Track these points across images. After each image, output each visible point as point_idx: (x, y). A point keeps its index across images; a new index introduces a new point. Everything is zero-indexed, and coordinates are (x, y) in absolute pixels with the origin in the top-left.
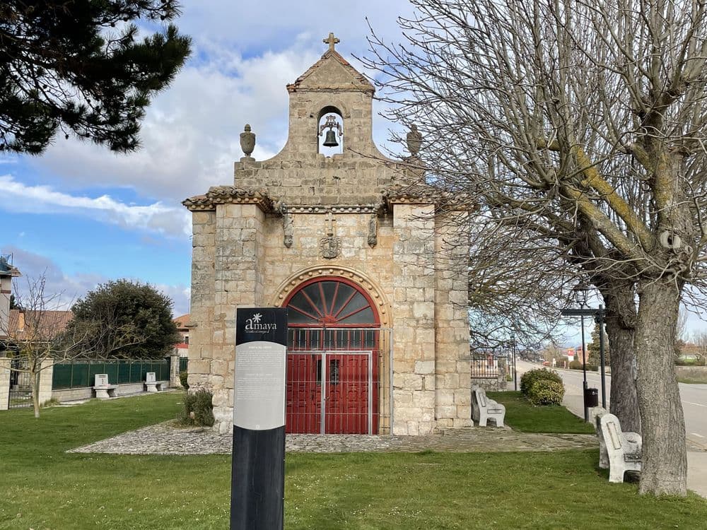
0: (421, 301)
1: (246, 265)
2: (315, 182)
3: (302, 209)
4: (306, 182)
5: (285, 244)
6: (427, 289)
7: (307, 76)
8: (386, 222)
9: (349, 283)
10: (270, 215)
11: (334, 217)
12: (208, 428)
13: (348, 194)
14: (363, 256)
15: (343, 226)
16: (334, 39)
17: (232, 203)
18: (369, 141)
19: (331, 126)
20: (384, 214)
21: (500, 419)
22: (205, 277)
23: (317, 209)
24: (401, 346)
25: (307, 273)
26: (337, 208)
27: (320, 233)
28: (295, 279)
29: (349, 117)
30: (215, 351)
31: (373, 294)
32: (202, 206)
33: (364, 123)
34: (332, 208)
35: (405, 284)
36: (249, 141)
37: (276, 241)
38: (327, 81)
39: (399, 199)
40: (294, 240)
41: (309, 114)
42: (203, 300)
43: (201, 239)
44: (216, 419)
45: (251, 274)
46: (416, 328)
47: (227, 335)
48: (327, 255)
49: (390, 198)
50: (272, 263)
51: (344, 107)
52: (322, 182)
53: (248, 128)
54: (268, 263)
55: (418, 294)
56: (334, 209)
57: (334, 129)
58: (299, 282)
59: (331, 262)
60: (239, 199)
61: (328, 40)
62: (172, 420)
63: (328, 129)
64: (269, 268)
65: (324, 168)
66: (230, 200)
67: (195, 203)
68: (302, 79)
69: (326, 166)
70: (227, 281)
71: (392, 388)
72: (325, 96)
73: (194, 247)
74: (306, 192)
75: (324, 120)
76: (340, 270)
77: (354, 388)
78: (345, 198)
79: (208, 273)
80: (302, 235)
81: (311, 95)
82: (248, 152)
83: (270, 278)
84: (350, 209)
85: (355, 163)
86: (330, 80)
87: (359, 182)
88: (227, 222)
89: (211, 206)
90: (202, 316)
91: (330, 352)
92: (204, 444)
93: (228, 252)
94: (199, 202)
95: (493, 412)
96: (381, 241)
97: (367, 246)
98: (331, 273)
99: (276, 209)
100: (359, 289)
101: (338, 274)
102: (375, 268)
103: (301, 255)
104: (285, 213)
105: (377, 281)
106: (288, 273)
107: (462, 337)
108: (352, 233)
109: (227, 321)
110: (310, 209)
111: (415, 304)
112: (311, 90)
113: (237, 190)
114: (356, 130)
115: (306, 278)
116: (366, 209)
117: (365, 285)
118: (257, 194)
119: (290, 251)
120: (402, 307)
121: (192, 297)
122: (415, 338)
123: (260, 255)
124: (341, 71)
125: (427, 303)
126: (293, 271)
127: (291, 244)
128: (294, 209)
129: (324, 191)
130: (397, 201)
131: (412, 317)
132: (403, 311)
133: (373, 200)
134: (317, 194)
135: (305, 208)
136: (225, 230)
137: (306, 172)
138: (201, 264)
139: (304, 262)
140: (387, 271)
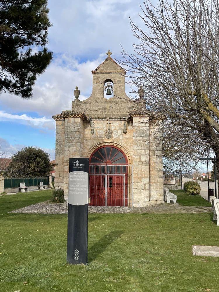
0: (144, 155)
1: (76, 141)
2: (103, 109)
3: (98, 119)
4: (99, 109)
5: (91, 133)
6: (146, 150)
7: (99, 67)
8: (130, 124)
9: (116, 148)
10: (85, 122)
11: (110, 122)
12: (62, 204)
13: (115, 113)
14: (121, 137)
15: (113, 126)
16: (110, 53)
17: (71, 117)
18: (124, 92)
19: (109, 87)
20: (130, 121)
21: (175, 201)
22: (61, 145)
23: (103, 119)
24: (136, 172)
25: (100, 144)
26: (111, 119)
27: (104, 128)
28: (95, 147)
29: (116, 83)
30: (65, 174)
31: (125, 152)
32: (60, 118)
33: (122, 86)
34: (109, 119)
35: (138, 148)
36: (77, 93)
37: (88, 132)
38: (108, 69)
39: (135, 115)
40: (95, 131)
41: (100, 82)
42: (60, 155)
43: (59, 131)
44: (65, 200)
45: (78, 144)
46: (142, 165)
48: (107, 137)
49: (132, 115)
50: (87, 140)
51: (114, 80)
52: (105, 109)
53: (77, 88)
54: (85, 140)
55: (143, 152)
56: (110, 119)
57: (110, 88)
58: (97, 148)
59: (109, 140)
60: (74, 116)
61: (108, 53)
62: (49, 201)
63: (108, 88)
64: (85, 143)
66: (70, 116)
67: (57, 117)
68: (98, 68)
69: (107, 102)
70: (69, 147)
71: (133, 188)
72: (107, 75)
73: (57, 134)
74: (99, 113)
75: (106, 85)
76: (113, 143)
77: (118, 188)
78: (114, 115)
80: (98, 129)
81: (101, 75)
82: (77, 97)
83: (86, 146)
84: (116, 119)
85: (118, 101)
86: (109, 69)
87: (120, 108)
88: (69, 124)
89: (63, 118)
90: (60, 160)
91: (109, 175)
92: (61, 210)
93: (69, 136)
94: (58, 117)
95: (172, 198)
96: (128, 132)
97: (123, 133)
98: (109, 144)
99: (88, 119)
100: (120, 150)
101: (112, 144)
102: (126, 142)
103: (97, 137)
104: (91, 121)
105: (127, 147)
106: (93, 144)
107: (160, 169)
108: (117, 128)
110: (101, 119)
111: (142, 156)
112: (101, 73)
113: (73, 112)
114: (119, 88)
115: (99, 146)
116: (123, 119)
117: (122, 149)
118: (80, 114)
119: (93, 136)
120: (137, 157)
121: (56, 153)
122: (142, 169)
123: (82, 137)
124: (113, 65)
125: (146, 156)
126: (95, 143)
127: (94, 133)
128: (95, 119)
129: (106, 112)
130: (135, 116)
131: (140, 161)
132: (137, 159)
133: (125, 116)
134: (104, 113)
135: (99, 119)
136: (68, 128)
137: (99, 105)
138: (59, 141)
139: (99, 140)
140: (131, 143)
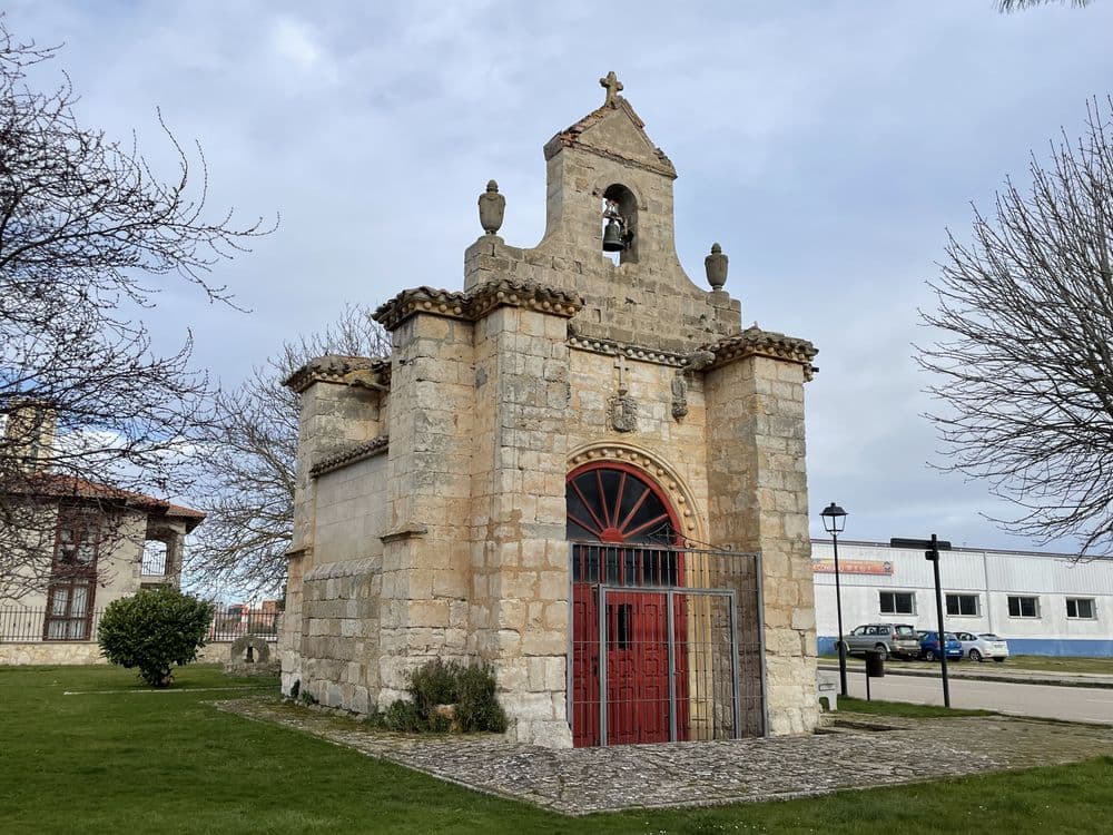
0: (793, 513)
1: (553, 425)
2: (601, 300)
3: (585, 343)
4: (588, 299)
7: (585, 126)
8: (694, 384)
9: (640, 475)
11: (630, 364)
13: (647, 331)
14: (665, 434)
15: (637, 381)
16: (617, 83)
17: (533, 309)
18: (672, 253)
19: (613, 216)
21: (834, 700)
22: (440, 439)
23: (606, 347)
24: (774, 583)
25: (587, 453)
26: (635, 351)
27: (606, 386)
28: (570, 461)
29: (646, 209)
30: (505, 582)
31: (676, 498)
32: (443, 307)
33: (665, 224)
34: (626, 350)
35: (772, 483)
38: (617, 144)
41: (590, 188)
42: (438, 484)
43: (437, 368)
44: (508, 716)
45: (560, 441)
47: (524, 551)
48: (619, 424)
49: (755, 346)
51: (640, 193)
52: (611, 303)
53: (493, 187)
55: (789, 501)
56: (630, 351)
59: (623, 439)
60: (546, 304)
61: (607, 82)
65: (613, 281)
66: (533, 301)
68: (579, 128)
69: (616, 278)
70: (522, 449)
72: (613, 166)
74: (590, 315)
76: (633, 452)
78: (643, 337)
79: (447, 433)
80: (582, 387)
81: (593, 159)
82: (491, 227)
84: (652, 355)
85: (655, 283)
86: (620, 143)
87: (660, 314)
88: (522, 341)
89: (461, 310)
90: (434, 514)
93: (523, 398)
95: (826, 687)
96: (691, 413)
97: (671, 418)
98: (619, 456)
100: (655, 488)
101: (629, 459)
102: (682, 455)
103: (580, 420)
105: (683, 474)
108: (651, 394)
109: (525, 526)
110: (597, 345)
111: (787, 517)
112: (596, 152)
114: (655, 231)
115: (584, 461)
116: (672, 359)
117: (664, 482)
120: (771, 519)
122: (790, 569)
124: (633, 136)
125: (800, 516)
128: (574, 340)
129: (615, 319)
131: (784, 538)
132: (772, 527)
133: (679, 347)
134: (604, 323)
135: (589, 342)
136: (518, 356)
137: (588, 282)
138: (433, 414)
139: (586, 434)
140: (697, 463)
